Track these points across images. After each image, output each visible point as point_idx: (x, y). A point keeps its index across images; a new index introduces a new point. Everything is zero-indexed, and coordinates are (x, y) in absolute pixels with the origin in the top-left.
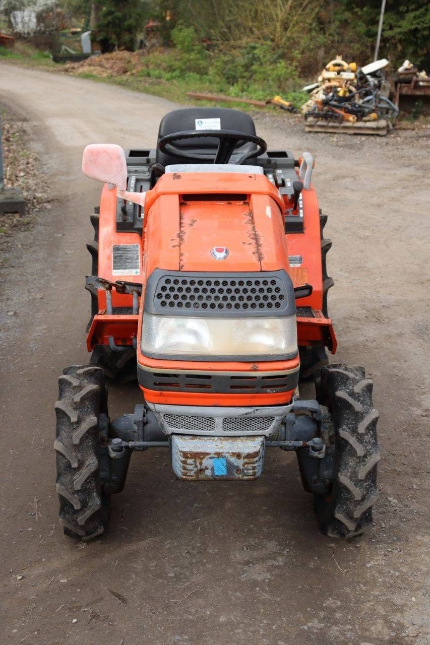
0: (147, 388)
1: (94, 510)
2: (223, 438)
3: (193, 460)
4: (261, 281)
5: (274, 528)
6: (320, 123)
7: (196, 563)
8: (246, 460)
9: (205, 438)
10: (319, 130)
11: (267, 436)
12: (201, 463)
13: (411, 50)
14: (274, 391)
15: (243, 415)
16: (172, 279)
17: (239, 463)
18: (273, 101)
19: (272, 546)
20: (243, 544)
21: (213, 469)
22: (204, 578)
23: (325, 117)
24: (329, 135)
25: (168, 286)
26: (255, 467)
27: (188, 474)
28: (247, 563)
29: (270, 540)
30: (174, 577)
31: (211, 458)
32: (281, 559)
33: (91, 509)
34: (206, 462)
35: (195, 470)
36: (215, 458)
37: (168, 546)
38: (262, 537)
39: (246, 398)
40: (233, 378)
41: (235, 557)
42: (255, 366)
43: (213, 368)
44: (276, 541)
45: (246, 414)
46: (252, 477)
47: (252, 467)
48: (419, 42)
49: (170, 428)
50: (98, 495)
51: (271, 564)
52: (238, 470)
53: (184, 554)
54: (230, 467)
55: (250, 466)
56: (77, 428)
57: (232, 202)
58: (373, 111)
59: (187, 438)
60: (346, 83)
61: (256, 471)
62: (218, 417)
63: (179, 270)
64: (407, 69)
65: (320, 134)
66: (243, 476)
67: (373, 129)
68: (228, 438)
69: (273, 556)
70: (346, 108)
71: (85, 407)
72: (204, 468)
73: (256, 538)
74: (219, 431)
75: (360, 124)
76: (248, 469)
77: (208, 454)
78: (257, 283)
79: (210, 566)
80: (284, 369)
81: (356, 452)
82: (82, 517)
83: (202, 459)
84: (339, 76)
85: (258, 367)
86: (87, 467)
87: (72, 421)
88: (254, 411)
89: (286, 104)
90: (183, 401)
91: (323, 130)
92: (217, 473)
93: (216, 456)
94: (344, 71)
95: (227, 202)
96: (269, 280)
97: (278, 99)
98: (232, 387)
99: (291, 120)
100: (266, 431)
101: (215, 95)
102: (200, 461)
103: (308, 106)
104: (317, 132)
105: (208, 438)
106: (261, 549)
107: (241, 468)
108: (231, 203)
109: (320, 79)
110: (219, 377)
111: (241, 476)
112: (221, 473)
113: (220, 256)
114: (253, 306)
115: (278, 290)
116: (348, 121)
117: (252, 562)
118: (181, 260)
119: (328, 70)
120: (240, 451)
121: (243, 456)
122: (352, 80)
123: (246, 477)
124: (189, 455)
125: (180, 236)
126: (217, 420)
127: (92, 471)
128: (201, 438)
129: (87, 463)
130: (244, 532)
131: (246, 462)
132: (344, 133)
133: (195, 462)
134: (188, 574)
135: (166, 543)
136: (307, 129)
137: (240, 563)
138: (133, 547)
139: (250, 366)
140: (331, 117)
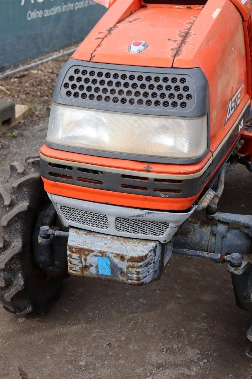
1: (17, 289)
2: (116, 238)
3: (78, 255)
4: (170, 77)
5: (203, 337)
7: (112, 355)
8: (130, 263)
9: (98, 235)
11: (162, 242)
12: (86, 260)
14: (167, 196)
15: (135, 216)
16: (81, 69)
17: (124, 265)
19: (192, 353)
20: (165, 346)
21: (97, 267)
22: (110, 373)
25: (76, 76)
26: (139, 272)
27: (74, 269)
28: (159, 366)
29: (193, 348)
30: (84, 366)
31: (95, 256)
32: (195, 369)
33: (15, 288)
34: (91, 259)
35: (80, 265)
36: (99, 256)
37: (95, 335)
38: (187, 343)
39: (137, 199)
40: (124, 176)
41: (150, 358)
42: (148, 166)
43: (104, 164)
44: (199, 349)
45: (138, 216)
46: (136, 282)
47: (136, 271)
49: (67, 220)
50: (23, 276)
51: (182, 372)
52: (122, 273)
53: (104, 345)
54: (114, 268)
55: (134, 270)
56: (9, 211)
57: (192, 6)
59: (82, 232)
61: (140, 276)
62: (110, 215)
63: (89, 60)
66: (127, 280)
68: (122, 238)
69: (188, 364)
71: (22, 192)
72: (88, 264)
73: (181, 342)
74: (112, 230)
76: (132, 273)
77: (93, 251)
78: (165, 80)
79: (122, 362)
80: (179, 173)
82: (8, 294)
83: (86, 255)
85: (151, 168)
86: (11, 249)
87: (5, 204)
88: (146, 214)
90: (75, 194)
92: (101, 272)
93: (100, 255)
95: (186, 6)
96: (179, 78)
98: (123, 186)
100: (160, 236)
102: (84, 257)
105: (102, 236)
106: (180, 355)
107: (125, 270)
108: (190, 8)
110: (110, 173)
111: (125, 279)
112: (105, 273)
113: (135, 49)
114: (157, 103)
115: (186, 89)
117: (165, 366)
118: (95, 51)
120: (124, 253)
121: (126, 258)
123: (129, 281)
124: (74, 250)
125: (110, 30)
126: (109, 218)
127: (16, 253)
128: (95, 235)
129: (13, 245)
130: (172, 334)
131: (130, 265)
133: (80, 257)
134: (98, 365)
135: (95, 331)
137: (152, 365)
138: (64, 330)
139: (141, 167)
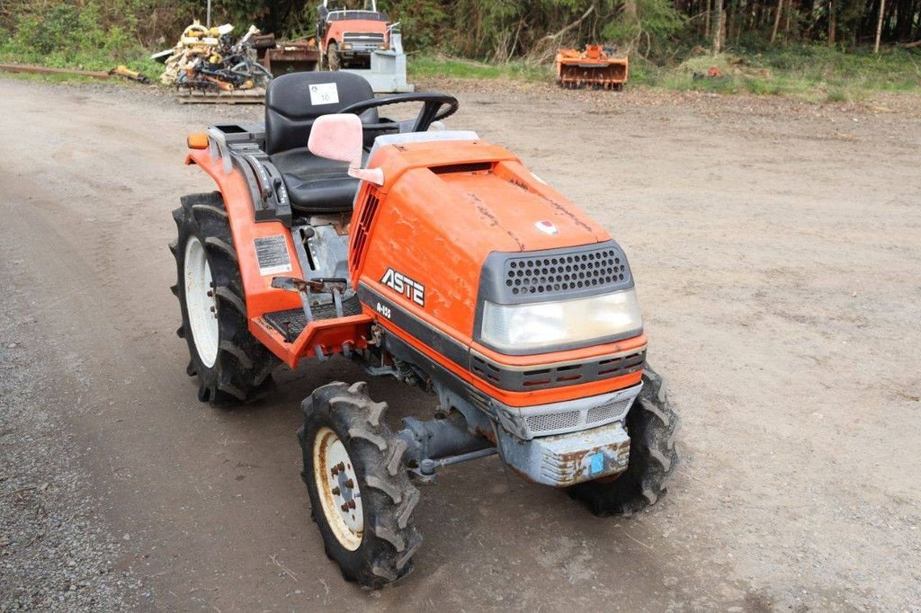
0: (507, 390)
2: (585, 432)
4: (601, 253)
5: (550, 524)
6: (194, 93)
8: (622, 450)
9: (568, 436)
10: (196, 100)
11: (625, 419)
12: (580, 464)
13: (239, 14)
15: (607, 402)
16: (517, 262)
17: (615, 455)
18: (116, 71)
21: (590, 467)
23: (201, 86)
24: (208, 105)
25: (515, 270)
27: (567, 479)
29: (559, 537)
31: (590, 455)
34: (585, 461)
35: (574, 472)
36: (593, 454)
39: (612, 382)
40: (601, 362)
42: (617, 346)
43: (582, 356)
45: (609, 400)
48: (248, 6)
49: (532, 432)
52: (613, 463)
54: (607, 461)
57: (476, 172)
58: (250, 78)
60: (211, 49)
62: (583, 409)
63: (520, 250)
64: (253, 35)
65: (199, 105)
66: (617, 468)
67: (255, 97)
68: (589, 430)
70: (220, 76)
72: (582, 468)
73: (543, 538)
74: (582, 425)
75: (239, 93)
76: (622, 459)
77: (588, 451)
78: (598, 255)
81: (663, 422)
83: (581, 458)
84: (200, 42)
89: (135, 74)
90: (553, 398)
91: (201, 101)
92: (593, 472)
93: (594, 452)
94: (206, 36)
95: (471, 172)
96: (607, 251)
97: (121, 68)
98: (600, 373)
99: (151, 90)
101: (29, 66)
102: (579, 461)
103: (168, 75)
104: (194, 103)
106: (558, 547)
107: (616, 459)
108: (476, 174)
109: (180, 45)
110: (588, 364)
111: (615, 469)
112: (597, 471)
113: (551, 230)
114: (601, 281)
115: (617, 260)
116: (225, 90)
118: (516, 239)
119: (187, 35)
120: (615, 442)
121: (619, 446)
122: (216, 46)
123: (619, 469)
124: (568, 458)
125: (485, 213)
126: (581, 412)
128: (565, 437)
131: (621, 452)
132: (223, 103)
133: (574, 463)
136: (182, 100)
139: (612, 348)
140: (206, 86)
